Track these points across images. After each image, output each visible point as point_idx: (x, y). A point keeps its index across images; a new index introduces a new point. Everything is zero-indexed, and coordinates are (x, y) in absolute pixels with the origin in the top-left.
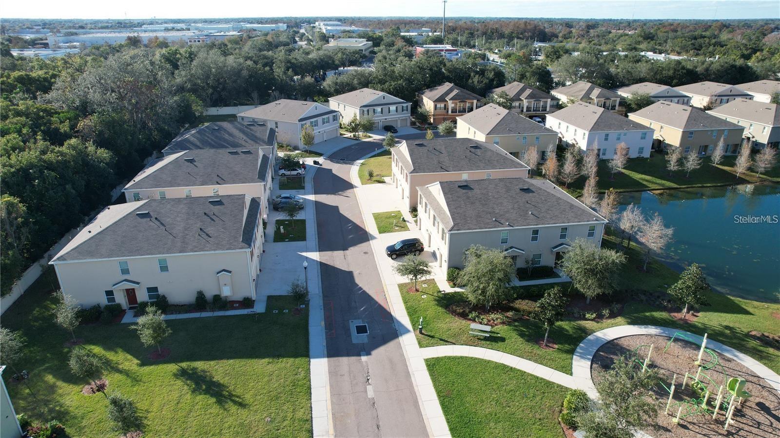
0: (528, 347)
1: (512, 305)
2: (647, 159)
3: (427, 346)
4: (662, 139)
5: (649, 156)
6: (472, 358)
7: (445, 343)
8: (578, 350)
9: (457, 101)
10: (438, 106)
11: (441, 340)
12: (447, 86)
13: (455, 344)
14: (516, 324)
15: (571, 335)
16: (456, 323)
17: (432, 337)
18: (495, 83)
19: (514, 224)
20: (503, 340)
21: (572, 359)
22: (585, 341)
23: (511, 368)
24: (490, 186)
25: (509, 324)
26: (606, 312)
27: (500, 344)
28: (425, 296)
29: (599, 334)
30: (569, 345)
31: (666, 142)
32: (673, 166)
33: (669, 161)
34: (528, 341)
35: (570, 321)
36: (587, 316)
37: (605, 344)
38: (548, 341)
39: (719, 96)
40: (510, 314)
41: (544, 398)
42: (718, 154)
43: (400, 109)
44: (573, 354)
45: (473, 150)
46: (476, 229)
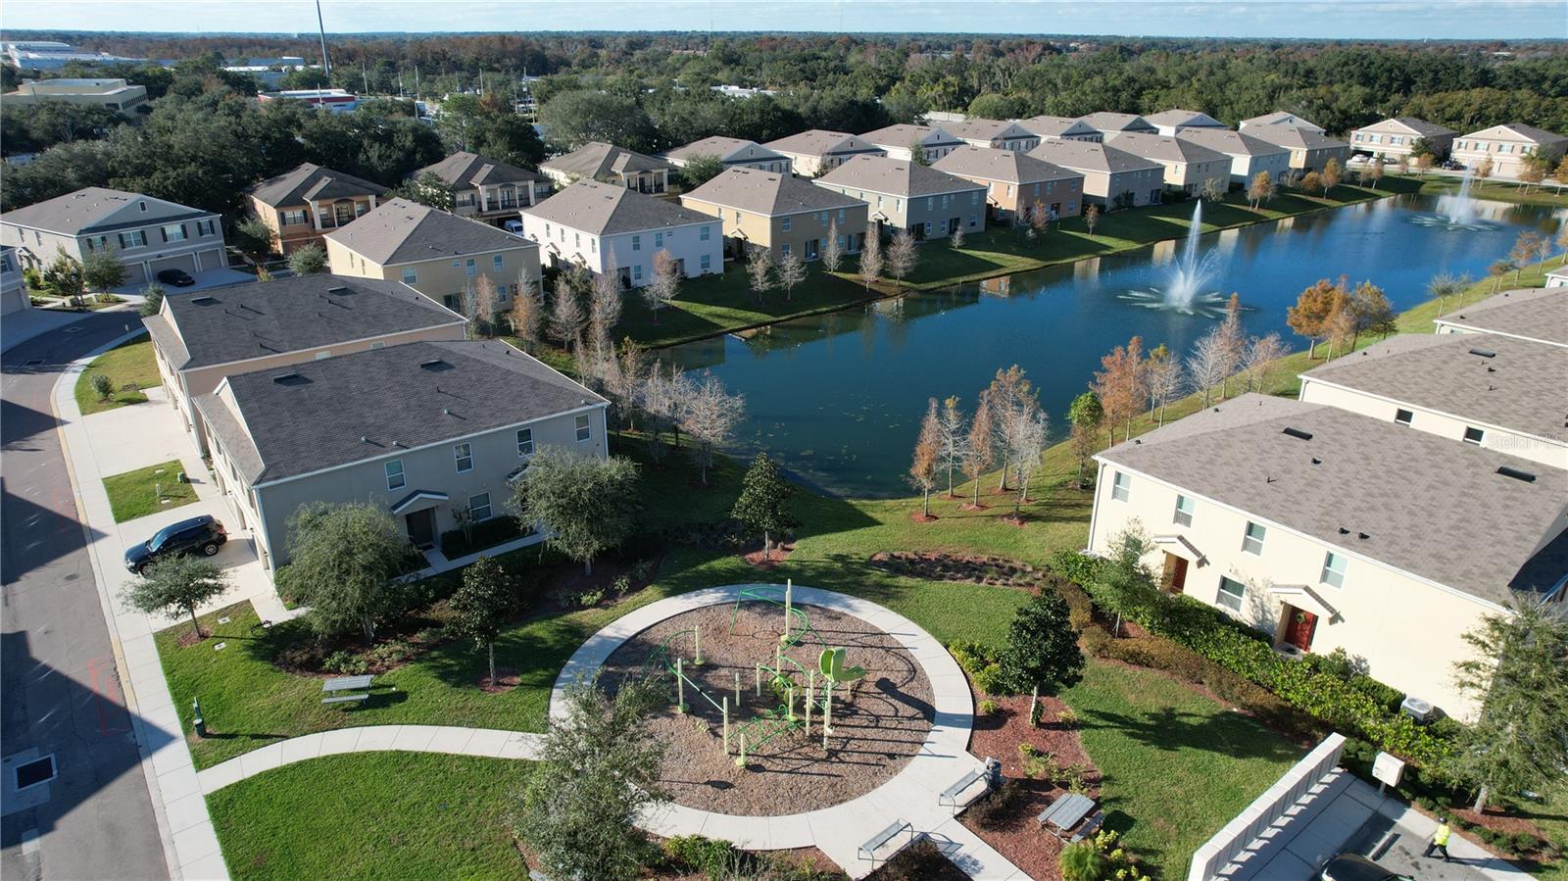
0: (457, 698)
1: (423, 615)
2: (719, 275)
3: (215, 763)
4: (742, 237)
5: (722, 271)
6: (325, 758)
7: (261, 741)
8: (564, 675)
9: (331, 201)
10: (289, 214)
11: (254, 737)
12: (307, 169)
13: (286, 737)
14: (435, 654)
15: (551, 648)
16: (295, 688)
17: (233, 736)
18: (418, 157)
19: (410, 442)
20: (401, 697)
21: (549, 697)
22: (578, 652)
23: (416, 754)
24: (354, 367)
25: (419, 658)
26: (621, 583)
27: (395, 707)
28: (223, 645)
29: (607, 631)
30: (545, 669)
31: (751, 240)
32: (761, 284)
33: (753, 275)
34: (457, 685)
35: (550, 618)
36: (585, 599)
37: (620, 647)
38: (500, 674)
39: (833, 154)
40: (421, 636)
41: (484, 801)
42: (832, 253)
43: (193, 230)
44: (552, 687)
45: (336, 298)
46: (321, 468)
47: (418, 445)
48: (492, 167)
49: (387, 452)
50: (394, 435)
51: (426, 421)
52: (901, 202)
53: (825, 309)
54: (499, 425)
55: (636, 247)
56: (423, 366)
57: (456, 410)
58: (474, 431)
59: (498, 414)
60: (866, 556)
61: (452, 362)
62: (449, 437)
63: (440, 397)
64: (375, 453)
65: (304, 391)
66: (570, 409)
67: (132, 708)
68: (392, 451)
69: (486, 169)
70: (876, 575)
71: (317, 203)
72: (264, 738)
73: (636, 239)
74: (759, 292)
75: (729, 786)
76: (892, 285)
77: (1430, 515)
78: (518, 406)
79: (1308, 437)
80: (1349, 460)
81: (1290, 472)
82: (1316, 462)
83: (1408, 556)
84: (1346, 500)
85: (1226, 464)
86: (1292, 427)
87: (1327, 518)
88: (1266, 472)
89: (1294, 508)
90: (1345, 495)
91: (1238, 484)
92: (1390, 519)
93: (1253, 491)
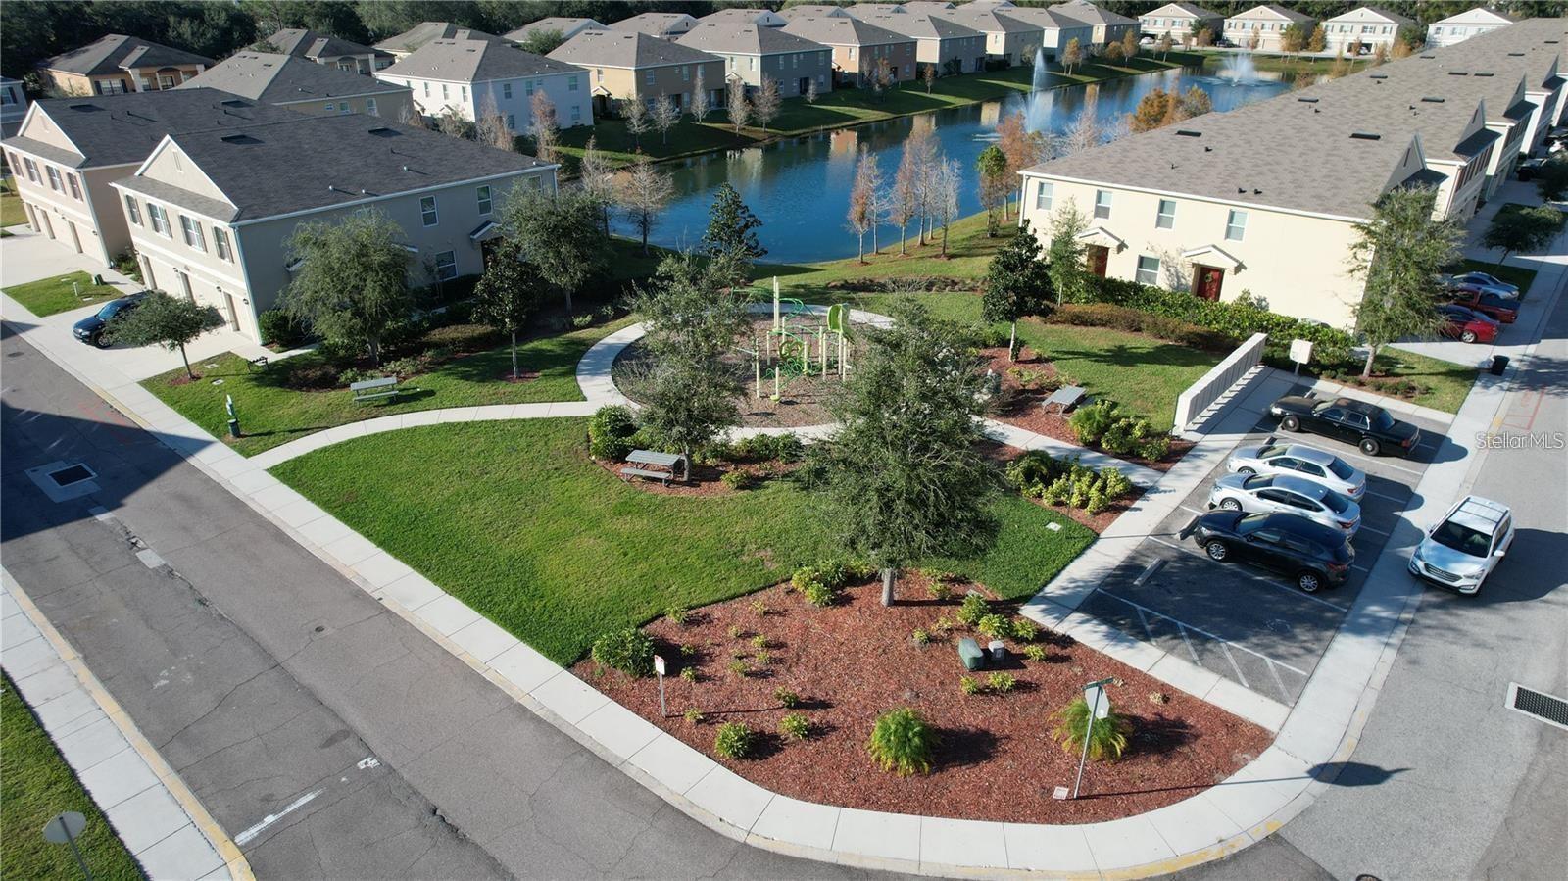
0: (488, 389)
1: (424, 339)
2: (591, 127)
3: (263, 451)
4: (605, 93)
5: (592, 124)
6: (375, 435)
7: (303, 434)
8: (581, 367)
9: (154, 70)
10: (105, 84)
11: (292, 432)
12: (111, 43)
13: (328, 428)
14: (446, 366)
15: (559, 354)
16: (319, 400)
17: (270, 434)
19: (380, 191)
20: (431, 393)
21: (576, 380)
22: (587, 354)
23: (467, 424)
24: (300, 132)
25: (432, 370)
26: (608, 310)
27: (426, 401)
28: (221, 381)
29: (609, 340)
30: (562, 365)
31: (614, 97)
32: (636, 127)
33: (629, 118)
34: (483, 381)
35: (550, 338)
36: (577, 321)
37: (625, 349)
38: (520, 372)
39: (671, 33)
40: (428, 355)
41: (550, 443)
44: (575, 375)
45: (229, 109)
46: (296, 210)
47: (387, 193)
48: (326, 40)
49: (358, 198)
50: (362, 186)
51: (387, 175)
52: (754, 60)
53: (701, 151)
54: (461, 180)
55: (508, 95)
56: (370, 132)
57: (414, 167)
58: (437, 183)
59: (457, 172)
60: (823, 284)
61: (398, 130)
62: (415, 188)
63: (396, 157)
64: (346, 200)
65: (257, 149)
66: (523, 168)
67: (146, 427)
68: (364, 197)
69: (320, 44)
70: (838, 293)
71: (137, 71)
72: (306, 431)
73: (507, 87)
74: (636, 135)
75: (772, 414)
76: (760, 132)
77: (1306, 172)
78: (473, 166)
79: (1199, 135)
80: (1235, 145)
81: (1189, 160)
82: (1208, 150)
83: (1295, 199)
84: (1238, 171)
85: (1134, 161)
86: (1183, 130)
87: (1226, 185)
88: (1168, 162)
89: (1199, 182)
90: (1237, 169)
91: (1147, 173)
92: (1276, 179)
93: (1160, 175)
